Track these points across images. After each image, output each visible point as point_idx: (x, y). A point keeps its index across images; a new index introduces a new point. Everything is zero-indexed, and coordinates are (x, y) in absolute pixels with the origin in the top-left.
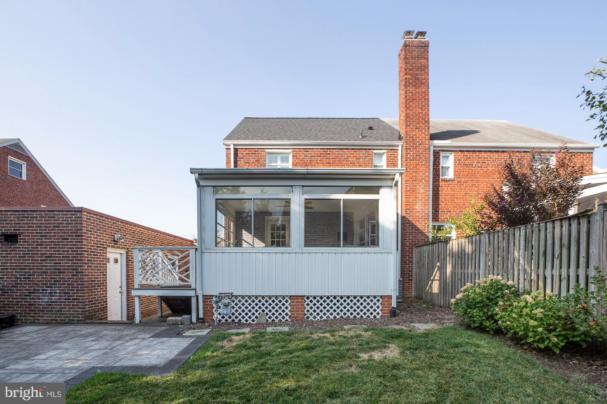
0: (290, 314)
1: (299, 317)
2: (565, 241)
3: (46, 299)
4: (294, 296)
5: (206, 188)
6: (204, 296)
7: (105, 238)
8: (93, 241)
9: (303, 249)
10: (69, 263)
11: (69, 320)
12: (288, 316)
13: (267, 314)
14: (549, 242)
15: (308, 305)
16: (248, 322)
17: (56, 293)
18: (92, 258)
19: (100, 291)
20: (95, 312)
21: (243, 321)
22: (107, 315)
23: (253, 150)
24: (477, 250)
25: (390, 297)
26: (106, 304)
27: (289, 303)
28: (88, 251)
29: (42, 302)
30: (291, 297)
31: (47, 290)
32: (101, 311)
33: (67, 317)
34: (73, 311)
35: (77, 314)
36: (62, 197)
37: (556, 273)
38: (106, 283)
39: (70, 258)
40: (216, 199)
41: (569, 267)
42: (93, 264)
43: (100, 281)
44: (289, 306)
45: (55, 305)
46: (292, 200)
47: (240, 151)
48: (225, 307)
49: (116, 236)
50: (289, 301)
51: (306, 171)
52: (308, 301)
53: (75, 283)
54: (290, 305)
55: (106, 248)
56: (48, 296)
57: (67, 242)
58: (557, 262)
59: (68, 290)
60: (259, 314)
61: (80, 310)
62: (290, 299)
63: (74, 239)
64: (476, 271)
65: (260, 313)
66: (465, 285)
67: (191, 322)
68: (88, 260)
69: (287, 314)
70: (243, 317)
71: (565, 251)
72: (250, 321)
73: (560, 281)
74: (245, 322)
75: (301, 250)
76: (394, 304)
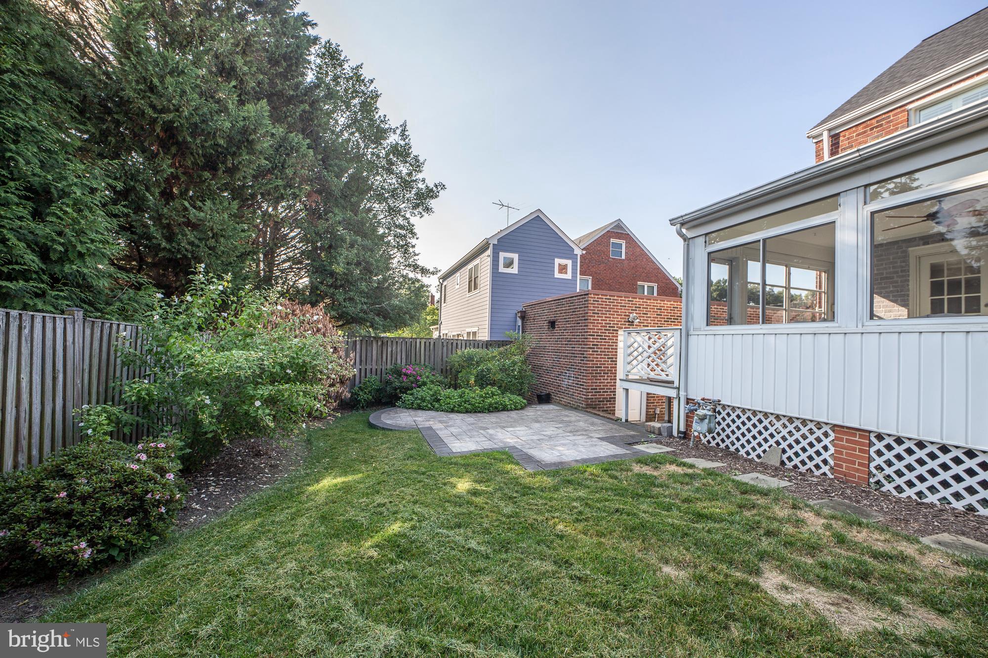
0: (831, 462)
1: (854, 476)
3: (566, 382)
4: (842, 427)
5: (696, 239)
6: (687, 399)
7: (616, 319)
8: (600, 323)
9: (866, 324)
10: (579, 348)
11: (577, 406)
12: (828, 467)
13: (784, 451)
15: (879, 453)
16: (750, 457)
17: (571, 377)
18: (598, 342)
19: (607, 379)
20: (599, 401)
21: (742, 452)
22: (615, 407)
23: (874, 121)
26: (615, 395)
27: (831, 438)
28: (594, 335)
29: (564, 384)
30: (835, 428)
32: (607, 401)
33: (576, 402)
34: (579, 397)
35: (582, 400)
36: (659, 268)
38: (616, 370)
39: (580, 343)
40: (709, 254)
42: (599, 348)
43: (608, 367)
44: (830, 446)
45: (571, 389)
46: (838, 225)
47: (844, 136)
48: (699, 421)
49: (631, 315)
50: (832, 436)
51: (857, 154)
52: (880, 445)
53: (582, 369)
54: (833, 443)
55: (617, 330)
59: (578, 375)
60: (770, 447)
61: (584, 397)
62: (833, 431)
63: (583, 323)
65: (771, 445)
67: (671, 435)
68: (593, 345)
69: (825, 462)
70: (743, 446)
72: (753, 455)
74: (745, 456)
75: (860, 326)
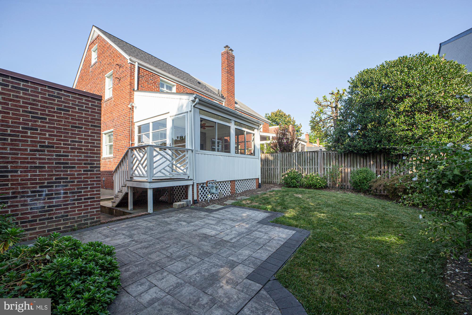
1: (233, 192)
2: (311, 158)
3: (39, 204)
5: (196, 109)
9: (235, 155)
10: (80, 156)
11: (78, 225)
12: (230, 192)
13: (222, 192)
14: (306, 158)
15: (236, 185)
17: (59, 194)
24: (276, 158)
25: (258, 179)
29: (31, 209)
30: (231, 181)
31: (42, 191)
33: (76, 222)
34: (84, 213)
35: (91, 216)
37: (309, 167)
39: (83, 151)
40: (200, 118)
41: (312, 165)
45: (56, 210)
48: (216, 189)
50: (230, 184)
53: (89, 180)
54: (230, 186)
56: (45, 199)
57: (80, 131)
58: (309, 164)
59: (78, 189)
61: (95, 210)
63: (90, 129)
64: (276, 167)
65: (219, 192)
66: (284, 172)
67: (191, 204)
71: (311, 161)
73: (310, 169)
76: (260, 182)
